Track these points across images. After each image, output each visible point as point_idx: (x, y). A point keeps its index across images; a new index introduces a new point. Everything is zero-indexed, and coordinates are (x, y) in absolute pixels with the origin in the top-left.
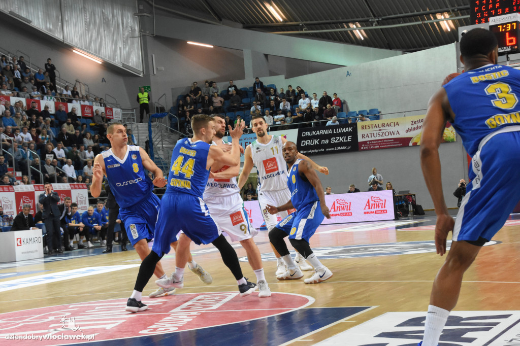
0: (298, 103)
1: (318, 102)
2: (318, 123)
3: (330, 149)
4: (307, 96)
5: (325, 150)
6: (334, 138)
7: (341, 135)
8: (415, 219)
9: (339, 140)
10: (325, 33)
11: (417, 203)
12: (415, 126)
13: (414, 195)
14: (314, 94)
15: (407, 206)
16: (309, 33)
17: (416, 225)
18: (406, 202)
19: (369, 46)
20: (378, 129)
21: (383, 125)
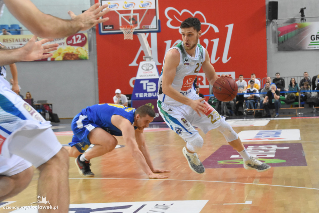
11: (54, 112)
13: (51, 105)
18: (44, 110)
20: (19, 43)
21: (24, 40)
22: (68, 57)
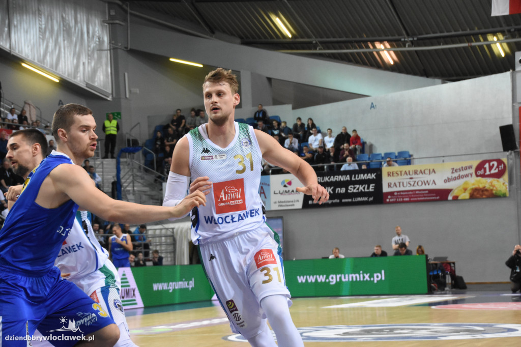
0: (307, 141)
1: (333, 139)
2: (333, 166)
3: (347, 200)
4: (319, 132)
5: (341, 201)
6: (353, 186)
7: (361, 182)
8: (454, 293)
9: (358, 189)
10: (345, 54)
11: (458, 273)
12: (456, 175)
13: (454, 263)
14: (329, 129)
15: (444, 277)
16: (325, 54)
17: (455, 302)
18: (443, 271)
19: (400, 71)
20: (409, 176)
21: (416, 173)
22: (478, 194)
